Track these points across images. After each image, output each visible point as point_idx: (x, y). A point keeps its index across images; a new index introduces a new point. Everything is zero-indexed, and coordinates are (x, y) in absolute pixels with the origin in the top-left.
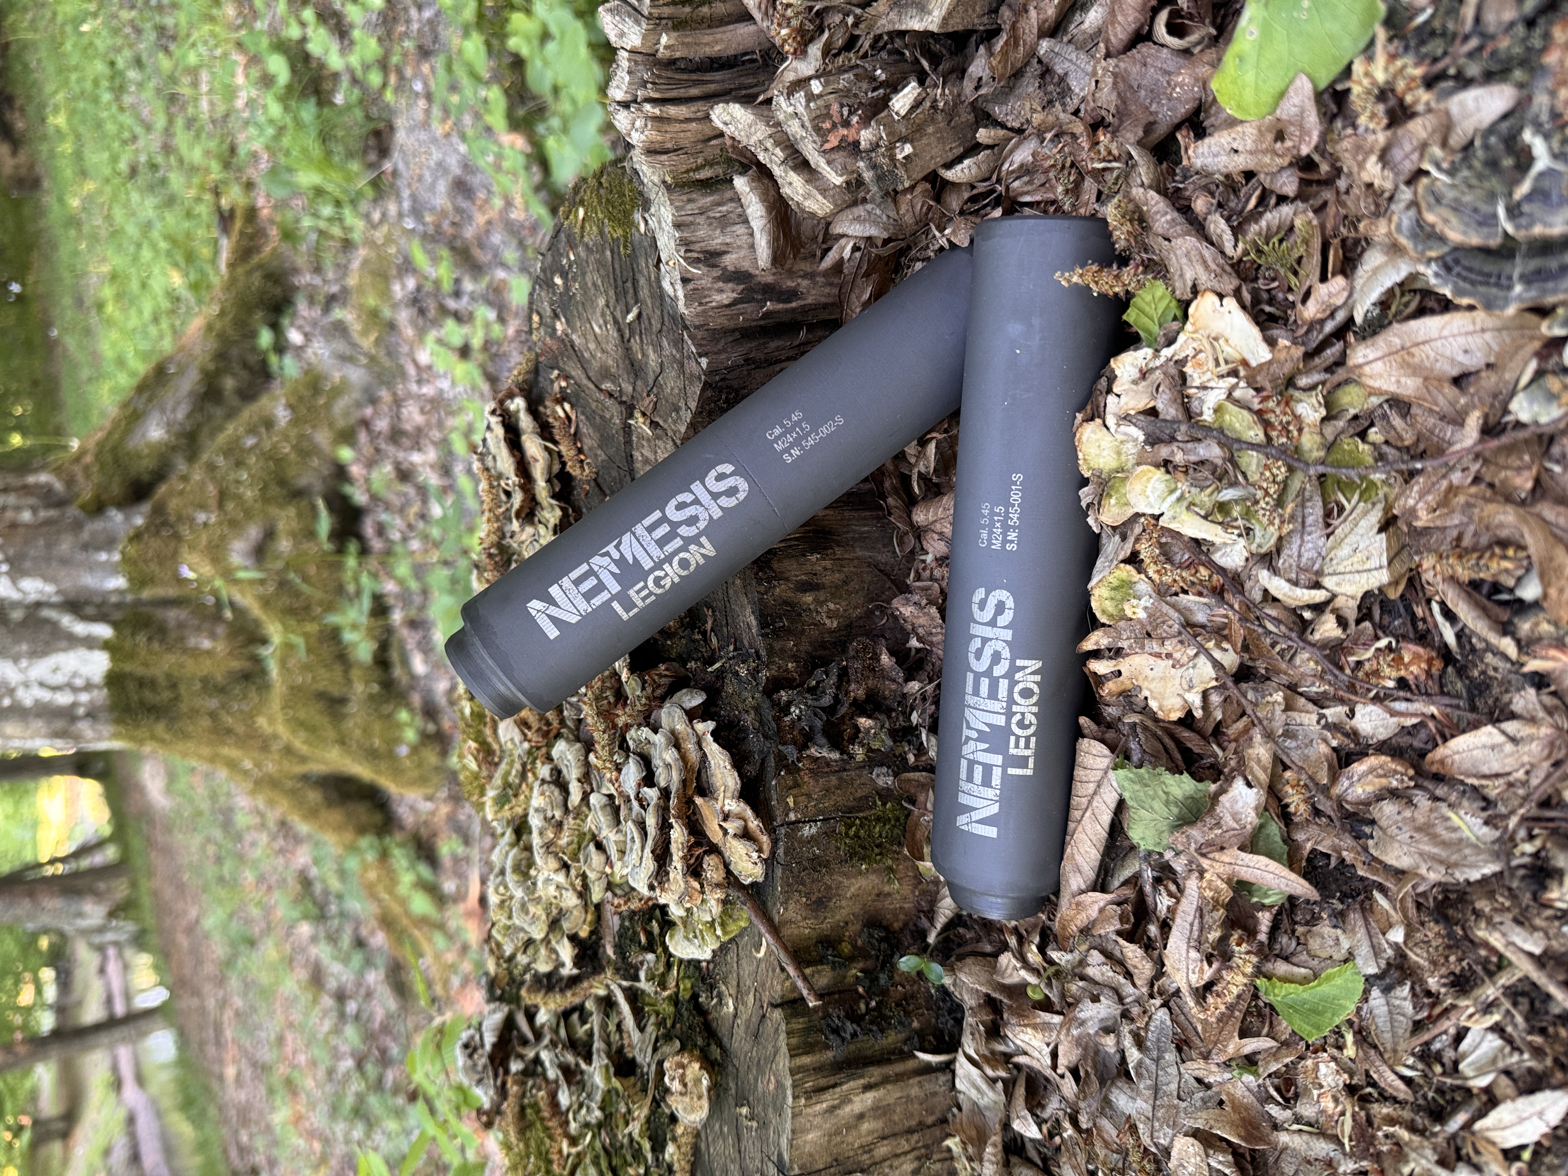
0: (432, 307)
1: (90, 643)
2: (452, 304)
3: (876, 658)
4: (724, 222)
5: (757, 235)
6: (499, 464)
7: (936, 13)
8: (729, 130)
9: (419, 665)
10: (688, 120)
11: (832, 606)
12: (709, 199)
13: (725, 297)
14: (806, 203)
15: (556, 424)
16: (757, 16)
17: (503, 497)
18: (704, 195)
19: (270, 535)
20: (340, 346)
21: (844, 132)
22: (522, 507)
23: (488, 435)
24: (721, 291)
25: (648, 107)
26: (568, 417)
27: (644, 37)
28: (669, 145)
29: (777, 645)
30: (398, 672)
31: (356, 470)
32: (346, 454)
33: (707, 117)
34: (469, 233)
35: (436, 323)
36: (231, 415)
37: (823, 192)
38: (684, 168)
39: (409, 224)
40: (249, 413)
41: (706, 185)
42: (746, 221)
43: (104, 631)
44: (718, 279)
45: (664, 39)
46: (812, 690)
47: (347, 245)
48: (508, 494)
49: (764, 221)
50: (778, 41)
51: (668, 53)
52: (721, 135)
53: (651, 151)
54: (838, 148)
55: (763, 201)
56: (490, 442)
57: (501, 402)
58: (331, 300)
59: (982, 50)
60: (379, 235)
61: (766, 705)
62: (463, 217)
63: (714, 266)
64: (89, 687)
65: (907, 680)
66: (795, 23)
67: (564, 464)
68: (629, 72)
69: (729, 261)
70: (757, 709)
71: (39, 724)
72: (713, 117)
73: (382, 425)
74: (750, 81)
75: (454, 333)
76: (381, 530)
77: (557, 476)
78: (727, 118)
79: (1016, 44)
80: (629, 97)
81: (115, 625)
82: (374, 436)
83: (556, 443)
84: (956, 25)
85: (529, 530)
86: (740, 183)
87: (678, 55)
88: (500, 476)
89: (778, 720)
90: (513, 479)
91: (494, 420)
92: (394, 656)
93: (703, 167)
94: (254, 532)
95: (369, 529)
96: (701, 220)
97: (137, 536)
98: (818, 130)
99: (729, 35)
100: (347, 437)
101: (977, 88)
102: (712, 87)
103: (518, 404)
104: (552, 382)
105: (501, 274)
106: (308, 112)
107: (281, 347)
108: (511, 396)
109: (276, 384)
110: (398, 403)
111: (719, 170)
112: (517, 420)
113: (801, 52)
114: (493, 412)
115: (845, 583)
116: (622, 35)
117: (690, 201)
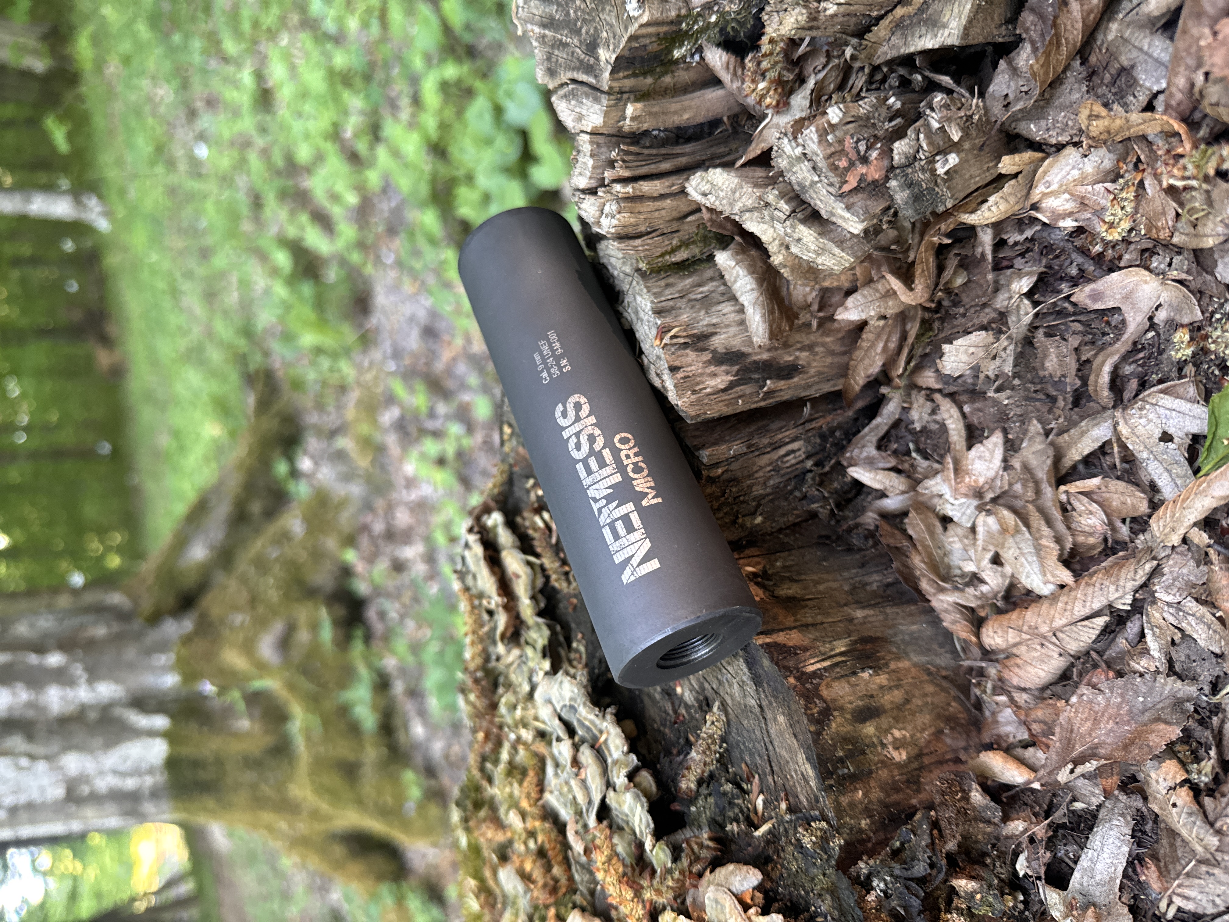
0: (412, 429)
1: (151, 733)
2: (430, 425)
3: (966, 798)
4: (707, 302)
5: (750, 310)
6: (480, 583)
7: (954, 24)
8: (710, 201)
9: (418, 730)
10: (662, 197)
11: (897, 733)
12: (689, 281)
13: (721, 381)
14: (819, 260)
15: (536, 535)
16: (725, 77)
17: (486, 617)
18: (683, 277)
19: (291, 629)
20: (342, 468)
21: (862, 169)
22: (506, 628)
23: (467, 553)
24: (714, 375)
25: (618, 187)
26: (548, 527)
27: (606, 114)
28: (642, 228)
29: (844, 800)
30: (402, 738)
31: (360, 567)
32: (350, 556)
33: (683, 192)
34: (439, 366)
35: (417, 440)
36: (258, 531)
37: (840, 243)
38: (659, 251)
39: (392, 366)
40: (272, 529)
41: (683, 267)
42: (733, 298)
43: (160, 722)
44: (709, 363)
45: (630, 110)
46: (896, 854)
47: (343, 389)
48: (491, 613)
49: (755, 294)
50: (751, 100)
51: (635, 125)
52: (698, 210)
53: (622, 237)
54: (856, 190)
55: (751, 272)
56: (470, 560)
57: (478, 519)
58: (333, 433)
59: (1002, 64)
60: (369, 377)
61: (844, 883)
62: (432, 355)
63: (703, 350)
64: (151, 771)
65: (1006, 819)
66: (772, 75)
67: (547, 578)
68: (592, 156)
69: (718, 342)
70: (833, 891)
71: (111, 807)
72: (690, 189)
73: (378, 527)
74: (722, 149)
75: (431, 447)
76: (382, 615)
77: (541, 591)
78: (706, 188)
79: (1059, 44)
80: (593, 183)
81: (172, 716)
82: (373, 539)
83: (537, 556)
84: (978, 38)
85: (516, 652)
86: (723, 258)
87: (645, 126)
88: (481, 595)
89: (862, 899)
90: (495, 600)
91: (472, 538)
92: (398, 722)
93: (679, 248)
94: (278, 627)
95: (371, 613)
96: (681, 303)
97: (187, 640)
98: (834, 168)
99: (697, 101)
100: (350, 541)
101: (1007, 106)
102: (683, 161)
103: (495, 519)
104: (528, 491)
105: (466, 397)
106: (307, 289)
107: (295, 473)
108: (487, 510)
109: (294, 505)
110: (390, 508)
111: (696, 250)
112: (496, 535)
113: (783, 105)
114: (471, 530)
115: (907, 701)
116: (580, 118)
117: (668, 285)
